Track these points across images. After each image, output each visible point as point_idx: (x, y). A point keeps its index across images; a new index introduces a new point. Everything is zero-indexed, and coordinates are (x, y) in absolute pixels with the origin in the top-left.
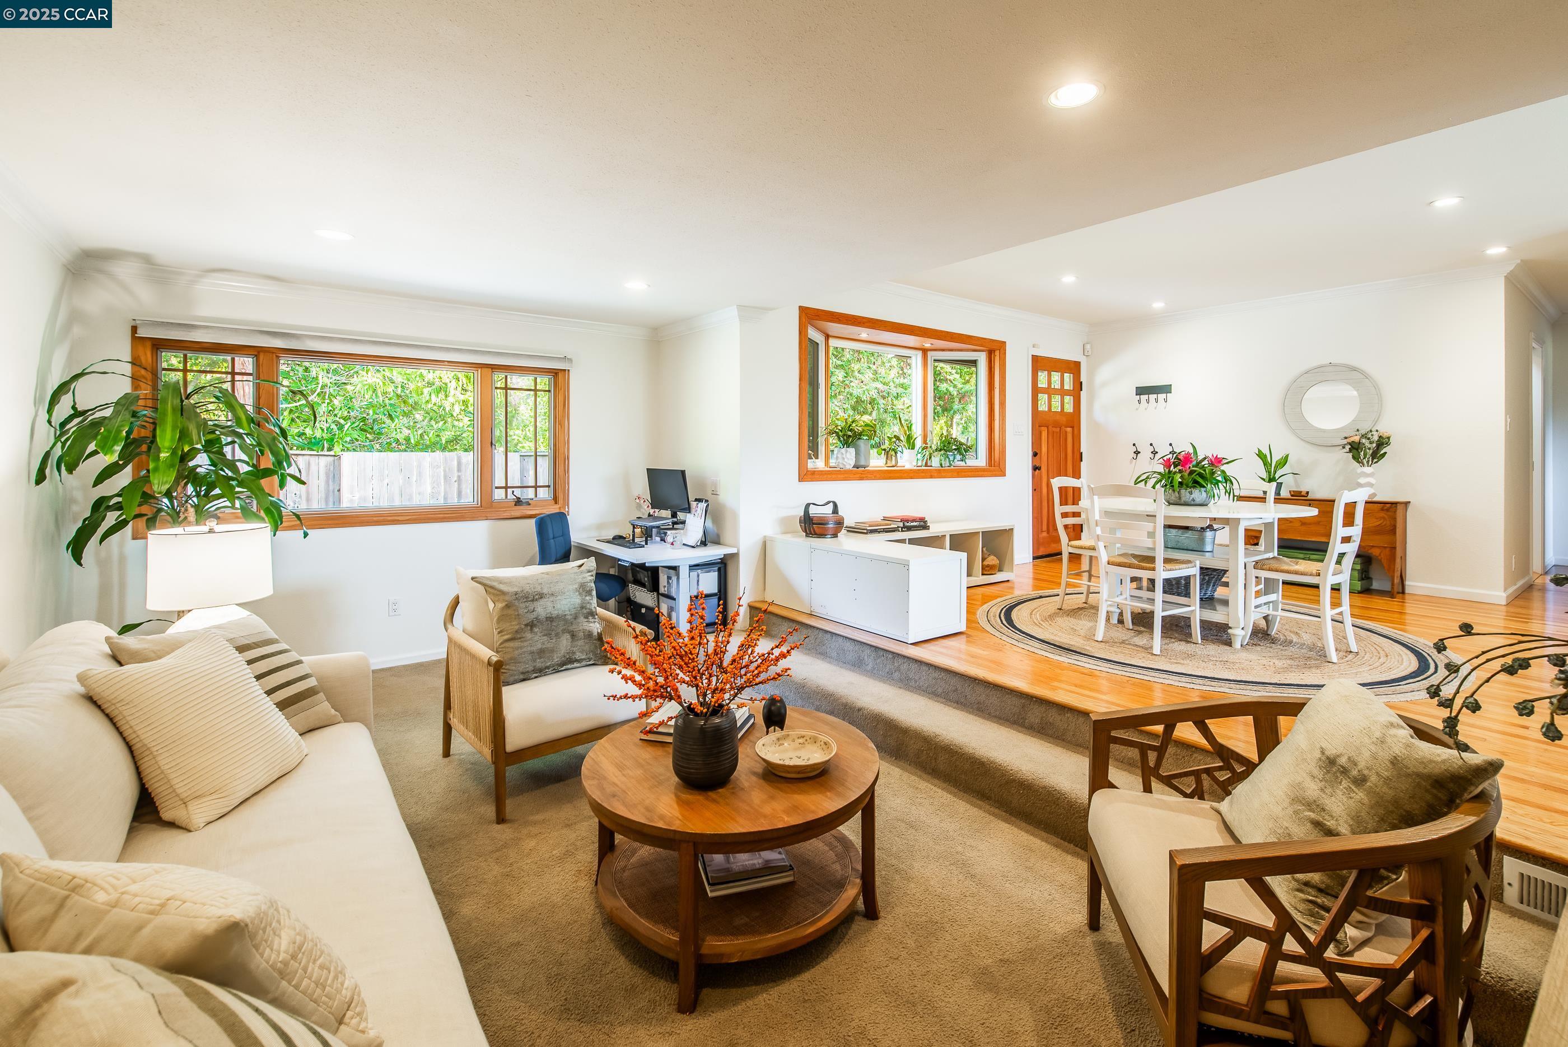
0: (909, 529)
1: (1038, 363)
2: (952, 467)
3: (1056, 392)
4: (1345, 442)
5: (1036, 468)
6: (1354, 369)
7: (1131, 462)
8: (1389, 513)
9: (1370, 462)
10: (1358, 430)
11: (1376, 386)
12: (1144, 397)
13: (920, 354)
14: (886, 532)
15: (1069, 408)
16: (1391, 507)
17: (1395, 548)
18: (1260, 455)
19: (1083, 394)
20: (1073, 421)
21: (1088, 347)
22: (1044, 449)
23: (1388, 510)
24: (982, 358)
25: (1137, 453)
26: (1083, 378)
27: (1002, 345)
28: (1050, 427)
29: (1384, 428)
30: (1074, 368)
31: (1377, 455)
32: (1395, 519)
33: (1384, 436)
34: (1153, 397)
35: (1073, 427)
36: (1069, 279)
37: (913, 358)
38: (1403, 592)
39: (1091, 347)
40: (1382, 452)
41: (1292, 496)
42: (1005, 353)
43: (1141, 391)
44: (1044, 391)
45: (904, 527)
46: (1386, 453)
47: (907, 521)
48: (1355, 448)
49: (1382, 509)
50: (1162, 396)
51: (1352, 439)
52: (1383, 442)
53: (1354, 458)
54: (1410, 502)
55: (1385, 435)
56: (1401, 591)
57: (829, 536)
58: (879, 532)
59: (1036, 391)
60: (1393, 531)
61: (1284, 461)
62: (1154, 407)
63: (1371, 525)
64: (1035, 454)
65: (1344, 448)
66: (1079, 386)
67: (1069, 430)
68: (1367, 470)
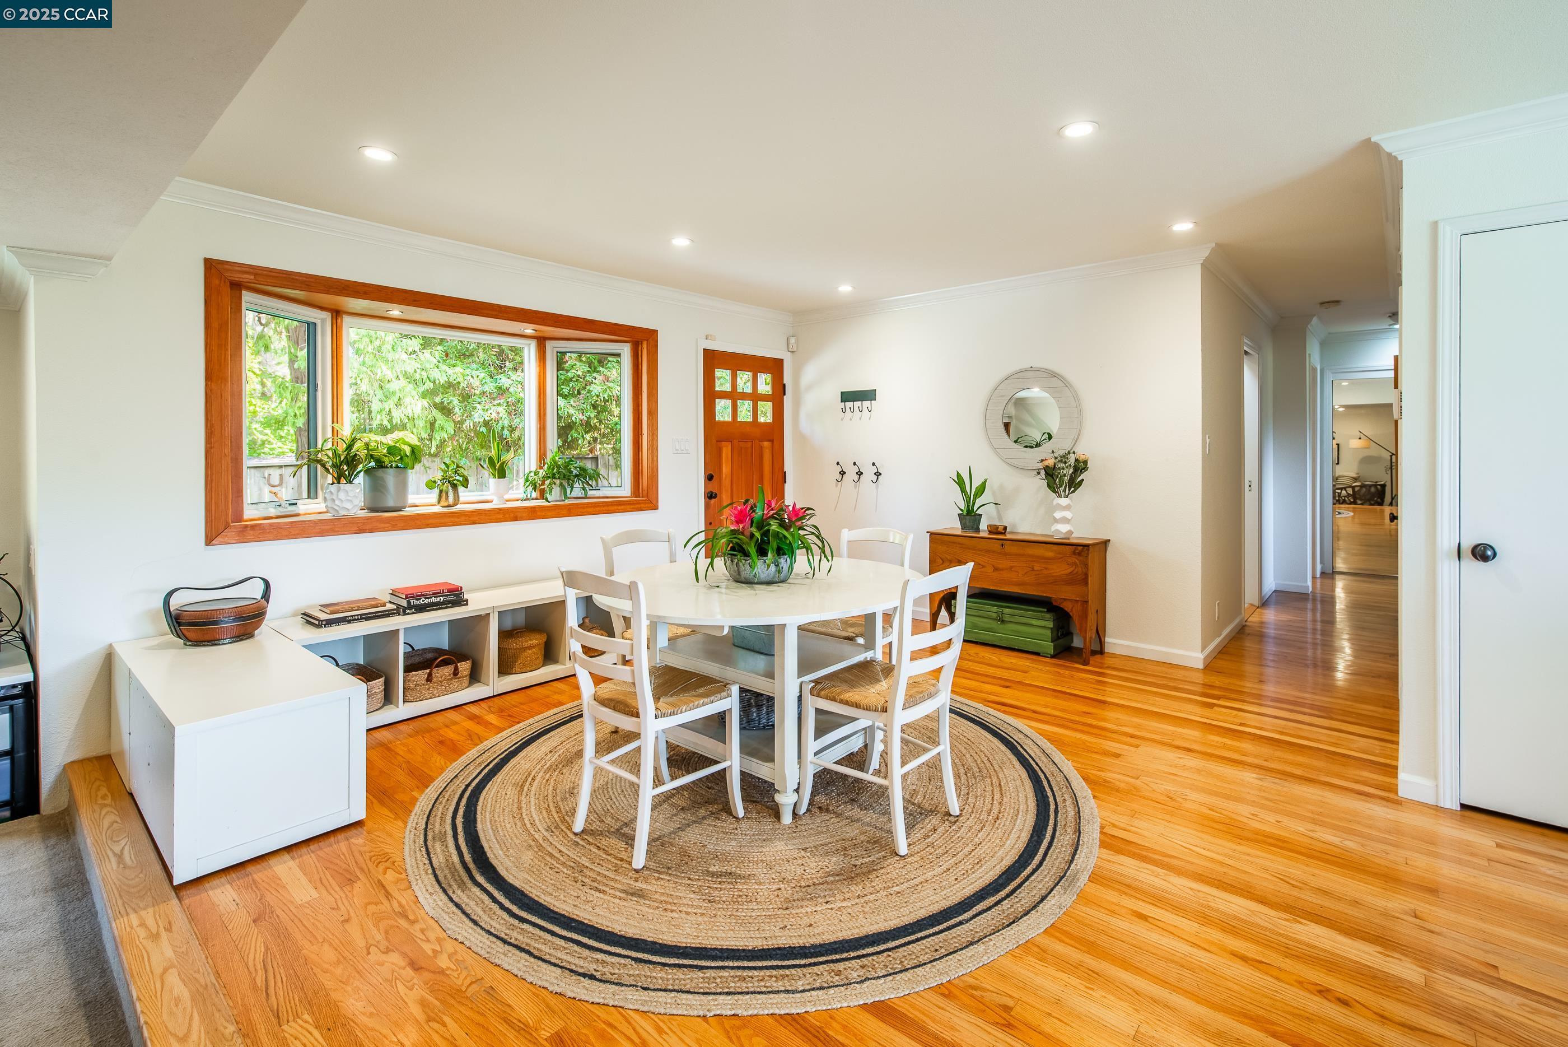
0: (421, 609)
1: (713, 360)
2: (567, 502)
3: (744, 396)
4: (1040, 466)
5: (710, 496)
6: (1054, 375)
7: (837, 486)
8: (1081, 558)
9: (1067, 491)
10: (1053, 452)
11: (1076, 397)
12: (849, 404)
13: (533, 344)
14: (367, 619)
15: (766, 416)
16: (1082, 550)
17: (1087, 602)
18: (960, 481)
19: (788, 400)
20: (774, 433)
21: (793, 340)
22: (726, 469)
23: (1079, 554)
24: (625, 350)
25: (843, 473)
26: (787, 379)
27: (651, 335)
28: (735, 442)
29: (1082, 451)
30: (775, 367)
31: (1074, 484)
32: (1086, 566)
33: (1081, 460)
34: (858, 404)
35: (771, 441)
36: (681, 242)
37: (526, 351)
38: (1101, 652)
39: (797, 342)
40: (1079, 479)
41: (990, 532)
42: (657, 346)
43: (847, 397)
44: (724, 395)
45: (410, 606)
46: (1083, 480)
47: (418, 597)
48: (1051, 474)
49: (1074, 553)
50: (866, 404)
51: (1046, 463)
52: (1081, 467)
53: (1049, 486)
54: (1109, 540)
55: (1082, 458)
56: (1098, 649)
57: (227, 641)
58: (349, 622)
59: (711, 396)
60: (1085, 581)
61: (981, 489)
62: (860, 416)
63: (1063, 573)
64: (710, 478)
65: (1039, 473)
66: (780, 389)
67: (766, 444)
68: (1063, 501)
